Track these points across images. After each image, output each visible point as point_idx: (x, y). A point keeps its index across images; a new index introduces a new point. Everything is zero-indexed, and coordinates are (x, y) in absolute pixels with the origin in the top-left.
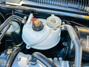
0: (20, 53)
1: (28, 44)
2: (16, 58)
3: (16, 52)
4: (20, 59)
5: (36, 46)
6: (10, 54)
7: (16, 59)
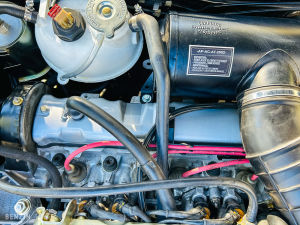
0: (45, 97)
1: (61, 74)
2: (39, 111)
3: (35, 98)
4: (47, 110)
5: (83, 76)
6: (22, 105)
7: (38, 113)
